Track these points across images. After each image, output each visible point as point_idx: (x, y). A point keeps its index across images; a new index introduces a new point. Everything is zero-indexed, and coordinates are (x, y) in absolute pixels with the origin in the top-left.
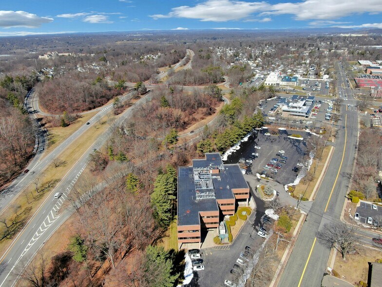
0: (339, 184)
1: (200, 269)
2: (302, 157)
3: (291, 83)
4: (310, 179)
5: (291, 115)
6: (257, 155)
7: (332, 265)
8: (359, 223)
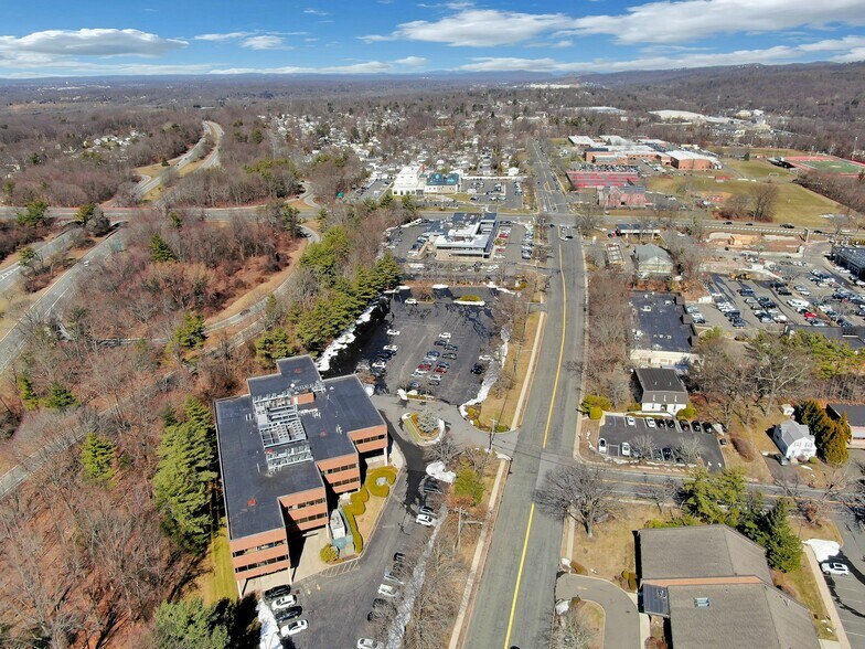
0: (564, 386)
1: (298, 630)
2: (487, 341)
3: (446, 189)
4: (507, 385)
5: (454, 255)
6: (394, 348)
7: (570, 553)
8: (608, 458)
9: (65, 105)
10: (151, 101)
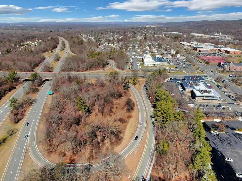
9: (10, 31)
10: (36, 30)
